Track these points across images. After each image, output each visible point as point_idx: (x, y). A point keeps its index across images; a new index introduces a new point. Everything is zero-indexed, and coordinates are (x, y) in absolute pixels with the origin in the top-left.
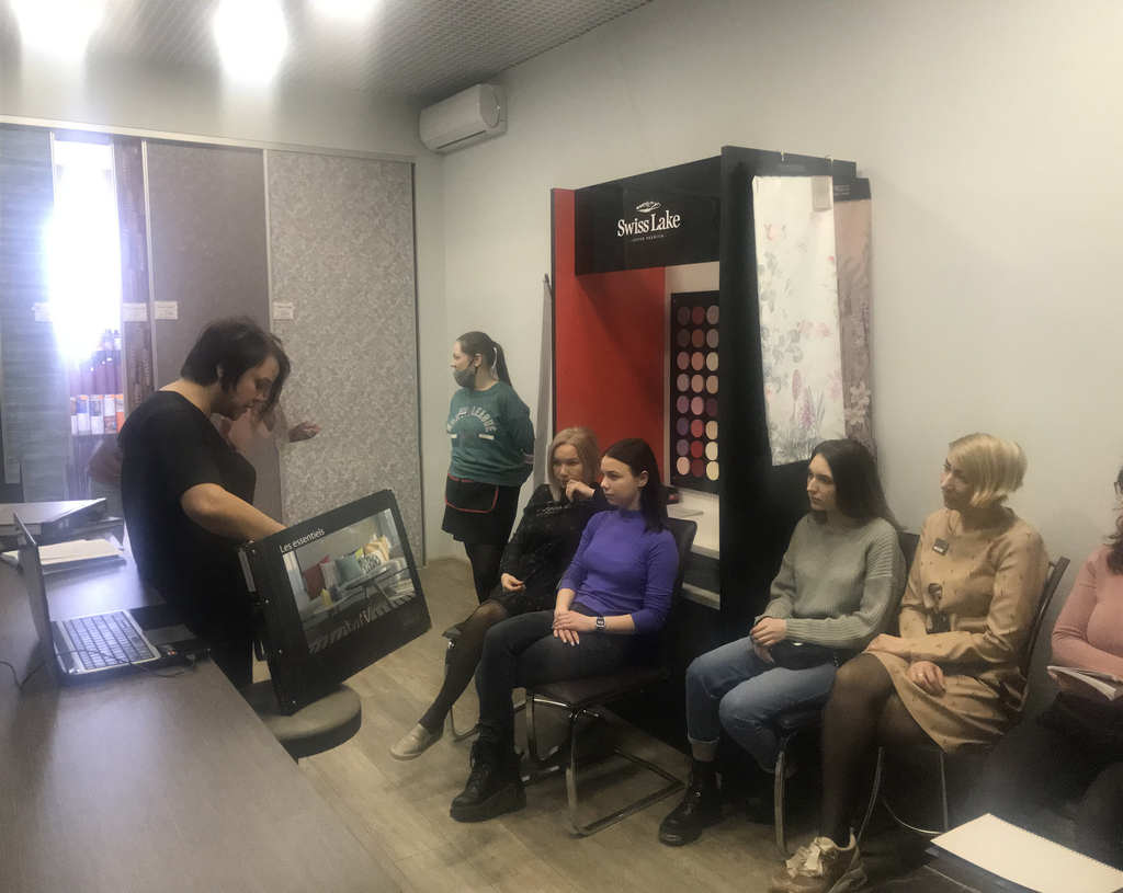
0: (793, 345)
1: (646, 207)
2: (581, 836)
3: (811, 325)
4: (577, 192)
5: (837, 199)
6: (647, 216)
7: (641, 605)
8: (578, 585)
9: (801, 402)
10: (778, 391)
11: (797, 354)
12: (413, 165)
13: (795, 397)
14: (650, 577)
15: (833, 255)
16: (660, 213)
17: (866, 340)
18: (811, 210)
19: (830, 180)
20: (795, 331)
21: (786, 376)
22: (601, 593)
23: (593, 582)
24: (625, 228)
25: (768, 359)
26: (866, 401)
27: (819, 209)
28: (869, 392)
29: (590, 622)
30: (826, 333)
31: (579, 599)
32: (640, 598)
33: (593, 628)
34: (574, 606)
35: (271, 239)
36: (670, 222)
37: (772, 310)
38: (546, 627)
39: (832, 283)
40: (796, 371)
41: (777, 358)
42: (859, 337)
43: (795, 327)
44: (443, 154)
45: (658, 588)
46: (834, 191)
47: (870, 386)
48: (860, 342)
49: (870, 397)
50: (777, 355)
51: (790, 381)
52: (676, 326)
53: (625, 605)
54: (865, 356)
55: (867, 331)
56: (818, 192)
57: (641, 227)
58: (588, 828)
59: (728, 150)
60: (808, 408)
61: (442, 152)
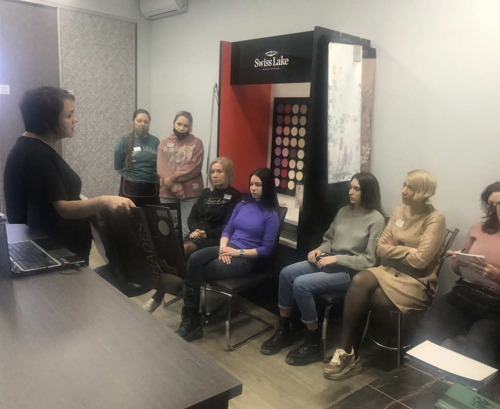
0: (341, 125)
1: (270, 54)
2: (231, 350)
3: (349, 116)
4: (233, 43)
5: (364, 57)
6: (271, 58)
7: (260, 245)
8: (230, 235)
9: (342, 152)
10: (334, 146)
11: (342, 129)
12: (136, 24)
13: (341, 150)
14: (266, 232)
15: (361, 84)
16: (278, 57)
17: (370, 124)
18: (353, 62)
19: (361, 47)
20: (342, 118)
21: (337, 139)
22: (242, 239)
23: (238, 234)
24: (258, 63)
25: (331, 131)
26: (368, 153)
27: (356, 61)
28: (370, 149)
29: (237, 252)
30: (355, 120)
31: (232, 242)
32: (260, 241)
33: (239, 254)
34: (228, 245)
35: (61, 57)
36: (283, 62)
37: (334, 107)
38: (216, 255)
39: (359, 97)
40: (342, 137)
41: (334, 131)
42: (368, 123)
43: (342, 117)
44: (152, 20)
45: (269, 237)
46: (363, 53)
47: (370, 146)
48: (368, 125)
49: (370, 151)
50: (335, 129)
51: (339, 142)
52: (276, 114)
53: (253, 245)
54: (369, 132)
55: (371, 120)
56: (356, 53)
57: (268, 63)
58: (234, 347)
59: (318, 28)
60: (345, 155)
61: (152, 19)
